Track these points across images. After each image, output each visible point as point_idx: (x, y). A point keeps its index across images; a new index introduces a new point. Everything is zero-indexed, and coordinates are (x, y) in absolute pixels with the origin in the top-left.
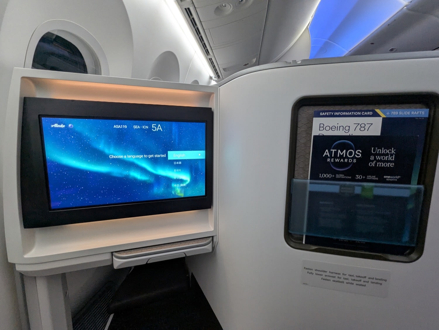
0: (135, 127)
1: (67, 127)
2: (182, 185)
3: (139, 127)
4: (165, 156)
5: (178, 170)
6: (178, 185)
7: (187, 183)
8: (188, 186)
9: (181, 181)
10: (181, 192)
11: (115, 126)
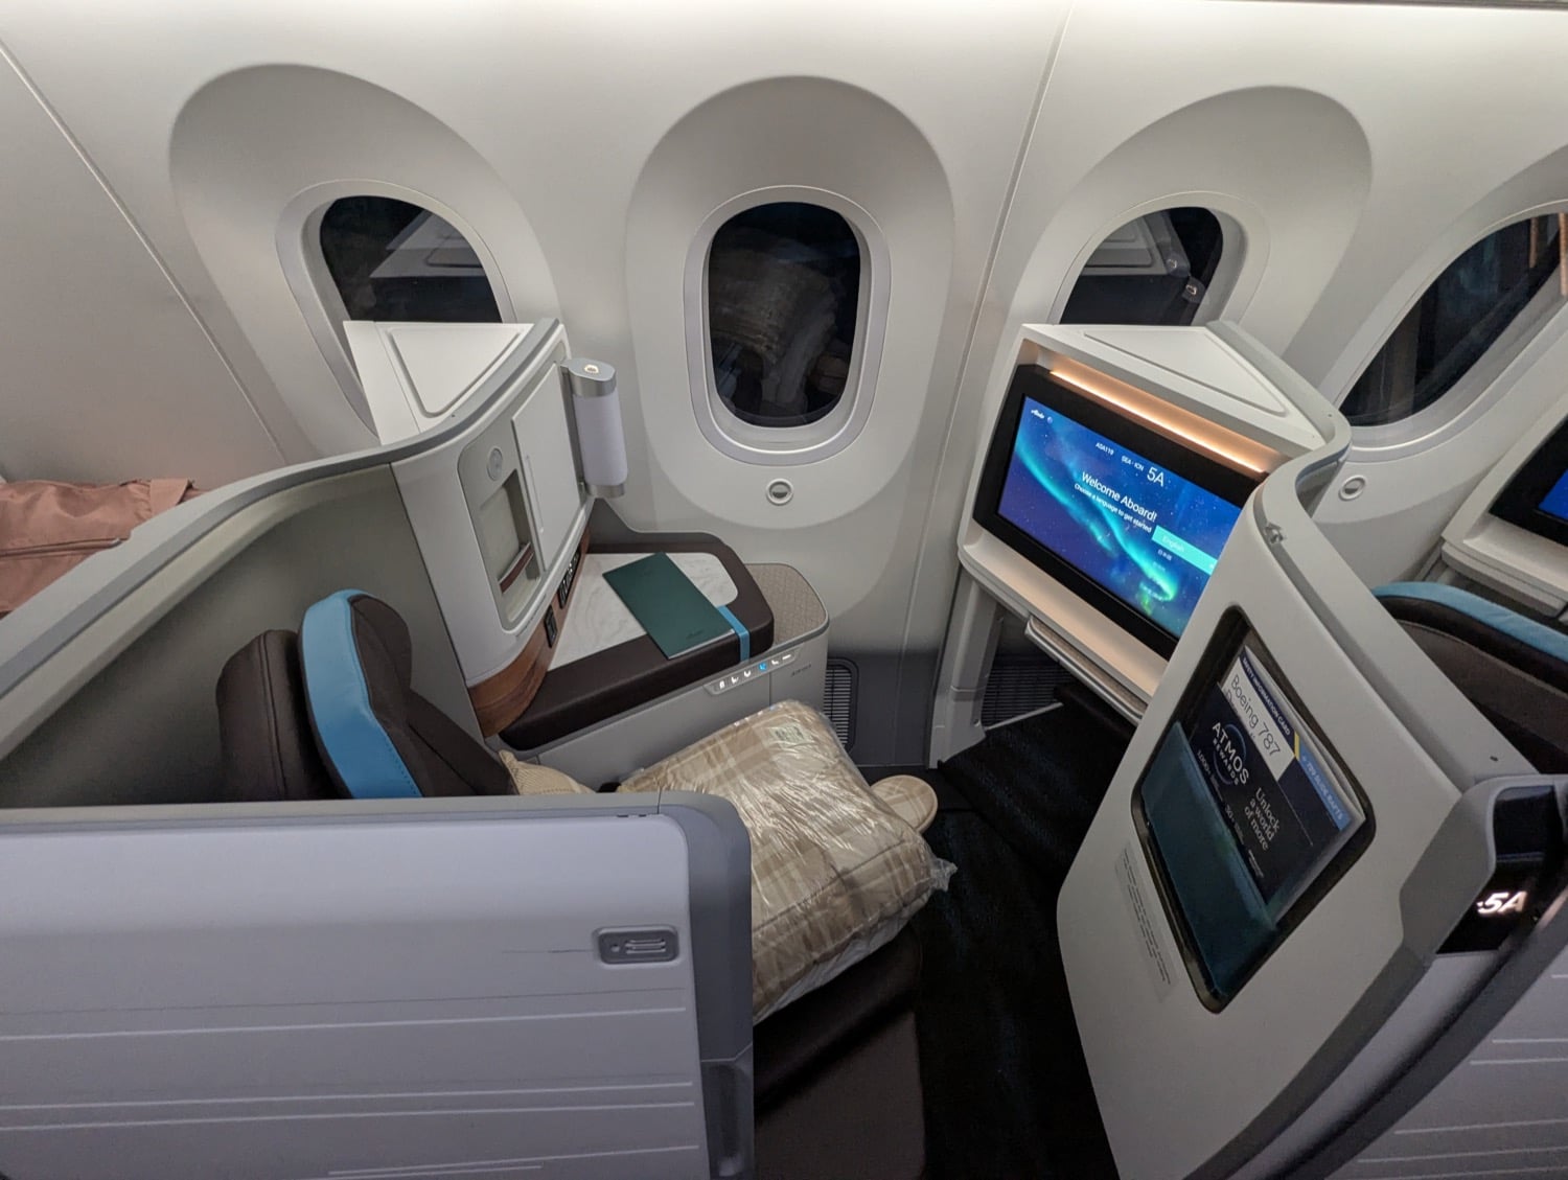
0: (1125, 459)
1: (1046, 418)
2: (1156, 595)
3: (1129, 462)
4: (1149, 530)
5: (1160, 567)
6: (1150, 591)
7: (1166, 599)
8: (1165, 603)
9: (1158, 589)
10: (1149, 606)
11: (1098, 445)
